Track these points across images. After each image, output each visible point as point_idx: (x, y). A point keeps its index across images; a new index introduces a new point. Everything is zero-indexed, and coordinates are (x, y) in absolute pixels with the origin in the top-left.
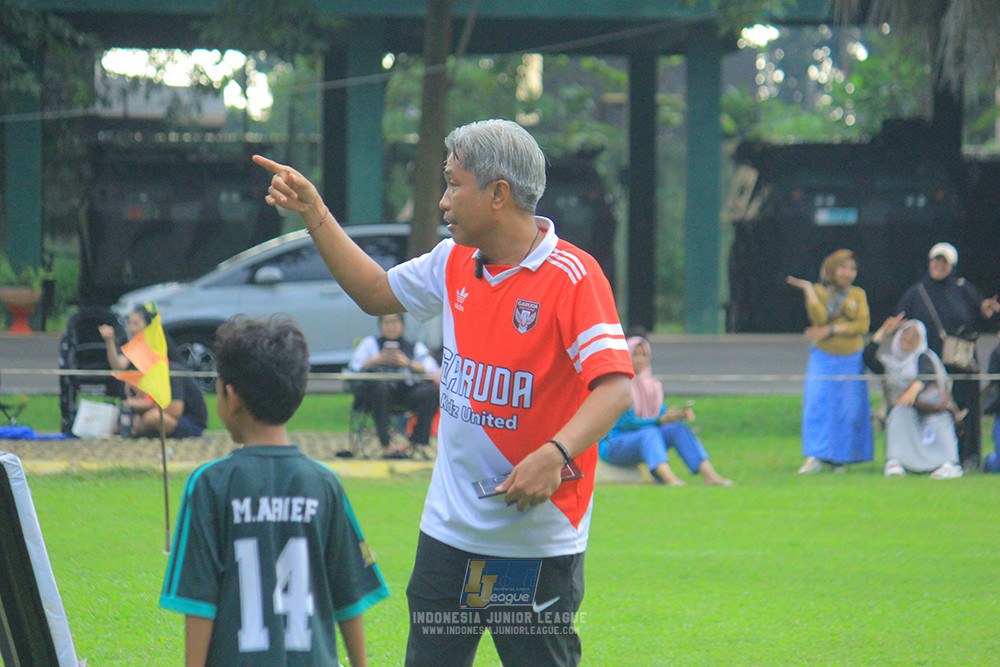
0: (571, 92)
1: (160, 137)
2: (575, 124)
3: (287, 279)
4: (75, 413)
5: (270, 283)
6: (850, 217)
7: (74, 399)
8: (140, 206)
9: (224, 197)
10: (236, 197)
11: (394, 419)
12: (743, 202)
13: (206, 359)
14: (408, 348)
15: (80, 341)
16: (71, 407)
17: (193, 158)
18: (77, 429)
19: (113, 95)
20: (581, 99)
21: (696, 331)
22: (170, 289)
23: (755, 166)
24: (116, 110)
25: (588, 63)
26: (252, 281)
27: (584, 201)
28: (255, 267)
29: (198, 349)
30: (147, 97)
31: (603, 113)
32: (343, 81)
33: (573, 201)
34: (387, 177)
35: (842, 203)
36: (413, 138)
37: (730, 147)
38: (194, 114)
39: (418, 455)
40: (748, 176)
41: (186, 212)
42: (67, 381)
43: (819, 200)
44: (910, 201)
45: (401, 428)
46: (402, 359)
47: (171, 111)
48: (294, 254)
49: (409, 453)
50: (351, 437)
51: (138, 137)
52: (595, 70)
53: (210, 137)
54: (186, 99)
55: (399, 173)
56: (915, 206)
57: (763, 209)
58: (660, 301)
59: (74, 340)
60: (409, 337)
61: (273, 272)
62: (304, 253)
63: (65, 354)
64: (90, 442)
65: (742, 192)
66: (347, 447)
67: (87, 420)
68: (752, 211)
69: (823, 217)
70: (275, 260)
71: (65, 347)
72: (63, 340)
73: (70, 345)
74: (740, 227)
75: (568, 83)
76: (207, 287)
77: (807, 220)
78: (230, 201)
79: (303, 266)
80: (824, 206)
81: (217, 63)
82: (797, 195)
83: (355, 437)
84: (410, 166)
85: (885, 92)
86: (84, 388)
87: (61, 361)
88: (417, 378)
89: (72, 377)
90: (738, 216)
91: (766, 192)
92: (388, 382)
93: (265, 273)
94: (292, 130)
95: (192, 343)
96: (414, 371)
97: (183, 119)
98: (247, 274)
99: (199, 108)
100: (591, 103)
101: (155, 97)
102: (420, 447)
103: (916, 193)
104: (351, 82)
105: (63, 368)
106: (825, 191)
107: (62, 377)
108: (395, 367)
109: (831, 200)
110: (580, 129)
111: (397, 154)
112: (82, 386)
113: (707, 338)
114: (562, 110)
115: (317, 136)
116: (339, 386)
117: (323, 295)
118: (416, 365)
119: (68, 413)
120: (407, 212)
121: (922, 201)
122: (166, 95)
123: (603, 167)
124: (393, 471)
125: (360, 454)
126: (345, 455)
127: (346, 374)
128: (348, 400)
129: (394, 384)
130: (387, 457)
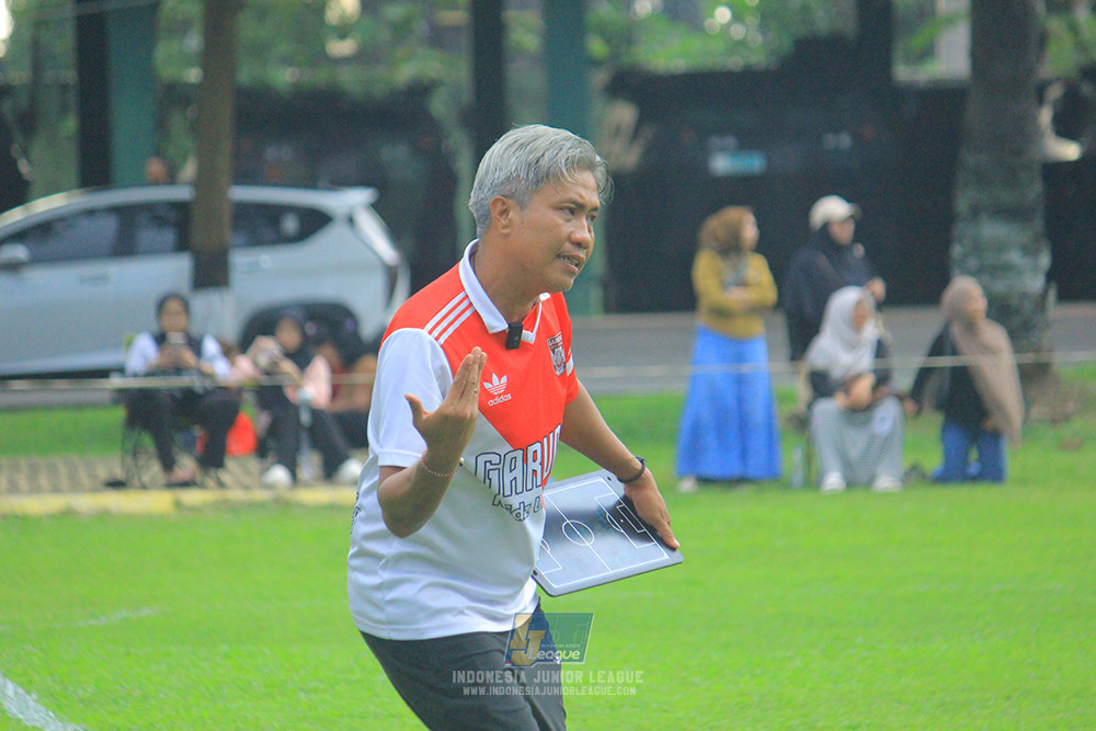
0: (395, 12)
2: (402, 51)
3: (36, 261)
5: (14, 267)
6: (754, 163)
11: (179, 438)
12: (621, 146)
14: (195, 345)
20: (408, 21)
23: (633, 101)
27: (416, 149)
31: (438, 37)
33: (403, 151)
34: (161, 126)
35: (746, 143)
36: (193, 75)
37: (600, 78)
39: (210, 482)
40: (624, 114)
43: (715, 141)
44: (830, 140)
45: (188, 447)
46: (188, 357)
48: (45, 229)
49: (198, 478)
50: (123, 462)
55: (178, 122)
56: (837, 147)
57: (646, 154)
60: (195, 330)
61: (18, 252)
62: (58, 227)
65: (618, 133)
66: (119, 473)
68: (632, 158)
69: (723, 163)
70: (23, 235)
74: (618, 179)
77: (700, 169)
79: (56, 243)
80: (722, 150)
82: (688, 137)
83: (129, 460)
84: (191, 112)
88: (208, 384)
90: (618, 164)
91: (649, 132)
92: (170, 391)
93: (7, 253)
94: (37, 68)
96: (202, 374)
100: (421, 26)
102: (212, 471)
103: (836, 131)
106: (721, 131)
108: (178, 369)
109: (731, 141)
110: (410, 58)
111: (174, 96)
114: (384, 36)
115: (70, 76)
116: (106, 396)
117: (83, 280)
118: (205, 366)
120: (189, 170)
121: (845, 140)
123: (439, 106)
124: (178, 505)
125: (136, 481)
126: (116, 484)
127: (116, 382)
128: (119, 414)
129: (177, 395)
130: (172, 485)
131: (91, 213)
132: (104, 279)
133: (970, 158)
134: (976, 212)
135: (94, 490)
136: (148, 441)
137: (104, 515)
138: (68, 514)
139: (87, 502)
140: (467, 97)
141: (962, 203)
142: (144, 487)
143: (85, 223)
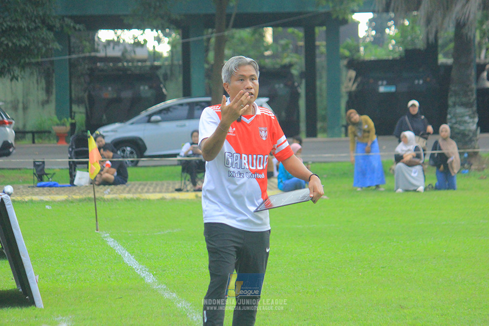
0: (283, 42)
1: (120, 64)
2: (285, 55)
3: (163, 120)
4: (75, 176)
5: (157, 122)
6: (392, 89)
7: (75, 171)
8: (108, 92)
9: (142, 88)
10: (146, 88)
12: (350, 84)
13: (132, 153)
15: (76, 148)
16: (73, 174)
17: (129, 72)
18: (75, 183)
19: (101, 48)
20: (287, 45)
21: (332, 137)
22: (117, 125)
23: (355, 70)
24: (102, 54)
25: (290, 30)
26: (149, 121)
27: (286, 85)
28: (150, 116)
29: (129, 149)
30: (113, 48)
31: (296, 50)
32: (188, 39)
33: (282, 85)
35: (389, 84)
37: (345, 62)
38: (133, 55)
40: (352, 74)
41: (127, 94)
42: (71, 163)
43: (380, 83)
44: (416, 82)
47: (123, 54)
48: (167, 109)
50: (181, 183)
51: (111, 64)
52: (293, 33)
53: (140, 64)
54: (129, 49)
56: (418, 84)
57: (358, 87)
58: (319, 125)
59: (74, 147)
61: (158, 118)
62: (171, 109)
63: (70, 153)
64: (80, 187)
65: (350, 80)
67: (79, 178)
68: (354, 88)
69: (382, 89)
70: (159, 112)
71: (70, 149)
72: (70, 147)
73: (72, 149)
74: (350, 94)
75: (282, 39)
76: (132, 124)
77: (376, 91)
78: (145, 90)
79: (170, 114)
80: (382, 85)
81: (142, 34)
82: (371, 81)
85: (409, 38)
86: (78, 166)
87: (69, 155)
89: (73, 162)
90: (348, 90)
91: (359, 79)
92: (195, 161)
93: (154, 118)
94: (172, 60)
95: (126, 147)
97: (128, 57)
98: (147, 119)
99: (135, 52)
100: (291, 46)
101: (117, 48)
103: (419, 79)
104: (191, 39)
105: (70, 158)
106: (382, 79)
107: (70, 162)
109: (385, 82)
110: (288, 56)
112: (77, 165)
113: (336, 139)
114: (280, 49)
115: (181, 62)
117: (177, 126)
119: (72, 176)
121: (421, 82)
122: (121, 47)
123: (295, 72)
124: (197, 196)
125: (185, 190)
126: (179, 190)
127: (179, 158)
128: (180, 168)
129: (197, 161)
130: (195, 191)
131: (181, 105)
132: (184, 125)
133: (453, 88)
134: (454, 105)
135: (172, 192)
136: (189, 177)
137: (174, 199)
138: (163, 199)
139: (168, 196)
140: (304, 69)
141: (450, 101)
142: (187, 191)
143: (180, 107)
